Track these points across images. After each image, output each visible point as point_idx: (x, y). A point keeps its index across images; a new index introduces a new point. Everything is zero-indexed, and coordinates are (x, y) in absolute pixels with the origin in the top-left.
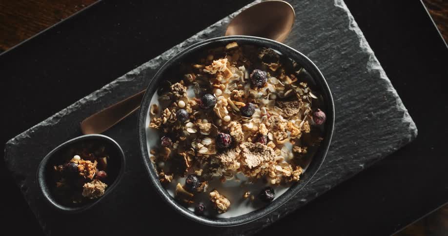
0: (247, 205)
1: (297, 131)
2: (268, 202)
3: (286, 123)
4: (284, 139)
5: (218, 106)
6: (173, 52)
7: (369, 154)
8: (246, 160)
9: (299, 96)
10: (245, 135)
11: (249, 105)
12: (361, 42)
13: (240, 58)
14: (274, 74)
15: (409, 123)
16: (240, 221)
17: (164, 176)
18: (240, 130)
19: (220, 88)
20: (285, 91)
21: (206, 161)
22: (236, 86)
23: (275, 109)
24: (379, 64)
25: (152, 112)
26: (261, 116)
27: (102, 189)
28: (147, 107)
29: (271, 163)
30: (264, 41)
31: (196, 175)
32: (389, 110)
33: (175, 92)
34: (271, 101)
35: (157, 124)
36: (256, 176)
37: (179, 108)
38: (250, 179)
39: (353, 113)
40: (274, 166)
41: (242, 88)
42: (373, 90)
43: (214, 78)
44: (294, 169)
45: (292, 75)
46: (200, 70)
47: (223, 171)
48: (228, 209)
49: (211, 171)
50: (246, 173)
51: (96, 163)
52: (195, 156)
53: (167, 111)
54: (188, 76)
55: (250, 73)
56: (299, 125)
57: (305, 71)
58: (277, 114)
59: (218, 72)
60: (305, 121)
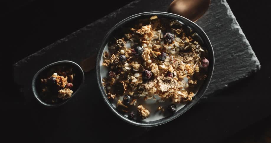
0: (160, 114)
1: (191, 71)
2: (173, 113)
3: (185, 66)
4: (183, 75)
5: (144, 54)
6: (114, 13)
7: (231, 79)
8: (160, 87)
9: (193, 49)
10: (160, 72)
11: (163, 53)
12: (228, 11)
13: (158, 25)
14: (178, 36)
15: (256, 61)
16: (155, 124)
17: (110, 95)
18: (157, 69)
19: (146, 43)
20: (185, 46)
21: (136, 87)
22: (155, 42)
23: (178, 57)
24: (239, 25)
25: (104, 56)
26: (170, 61)
27: (70, 94)
28: (101, 53)
29: (175, 89)
30: (173, 16)
31: (129, 95)
32: (243, 53)
33: (119, 45)
34: (176, 52)
35: (107, 64)
36: (166, 97)
37: (121, 54)
38: (162, 99)
39: (222, 54)
40: (177, 91)
41: (159, 44)
42: (234, 40)
43: (142, 37)
44: (189, 93)
45: (189, 37)
46: (134, 32)
47: (146, 93)
48: (148, 116)
49: (139, 93)
50: (159, 95)
51: (66, 78)
52: (129, 84)
53: (113, 56)
54: (126, 35)
55: (164, 35)
56: (193, 67)
57: (197, 35)
58: (180, 60)
59: (145, 33)
60: (197, 65)
